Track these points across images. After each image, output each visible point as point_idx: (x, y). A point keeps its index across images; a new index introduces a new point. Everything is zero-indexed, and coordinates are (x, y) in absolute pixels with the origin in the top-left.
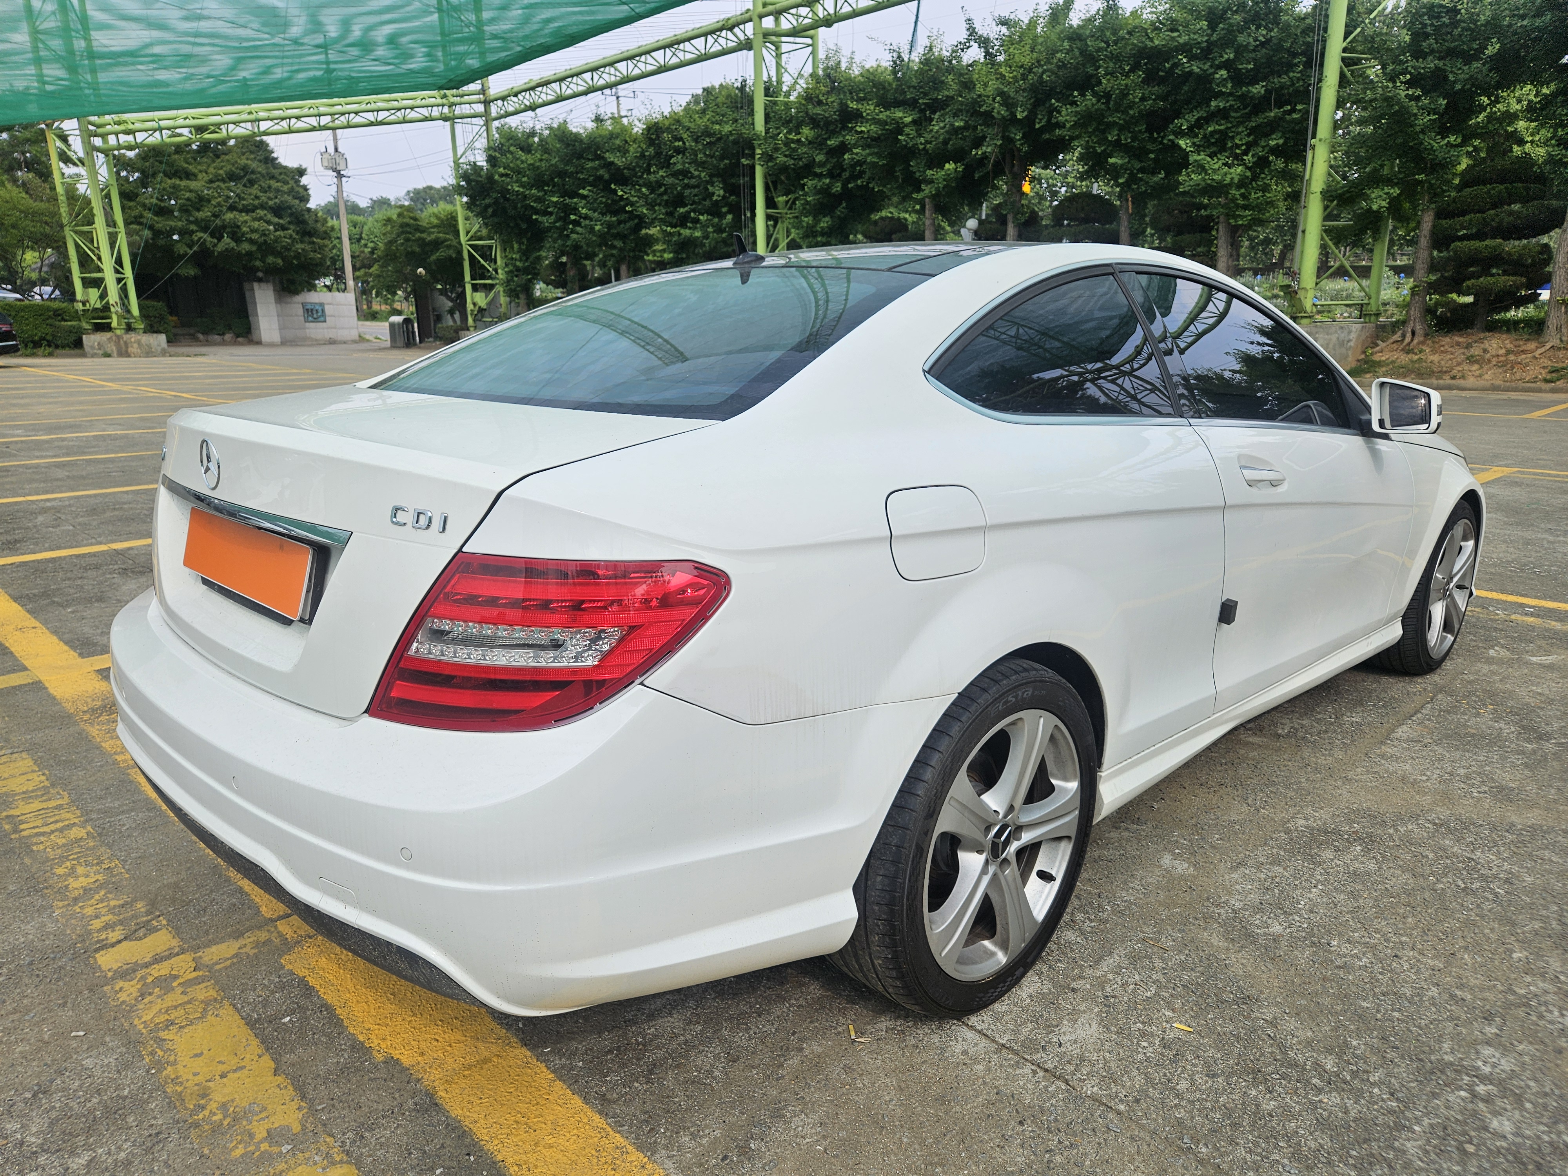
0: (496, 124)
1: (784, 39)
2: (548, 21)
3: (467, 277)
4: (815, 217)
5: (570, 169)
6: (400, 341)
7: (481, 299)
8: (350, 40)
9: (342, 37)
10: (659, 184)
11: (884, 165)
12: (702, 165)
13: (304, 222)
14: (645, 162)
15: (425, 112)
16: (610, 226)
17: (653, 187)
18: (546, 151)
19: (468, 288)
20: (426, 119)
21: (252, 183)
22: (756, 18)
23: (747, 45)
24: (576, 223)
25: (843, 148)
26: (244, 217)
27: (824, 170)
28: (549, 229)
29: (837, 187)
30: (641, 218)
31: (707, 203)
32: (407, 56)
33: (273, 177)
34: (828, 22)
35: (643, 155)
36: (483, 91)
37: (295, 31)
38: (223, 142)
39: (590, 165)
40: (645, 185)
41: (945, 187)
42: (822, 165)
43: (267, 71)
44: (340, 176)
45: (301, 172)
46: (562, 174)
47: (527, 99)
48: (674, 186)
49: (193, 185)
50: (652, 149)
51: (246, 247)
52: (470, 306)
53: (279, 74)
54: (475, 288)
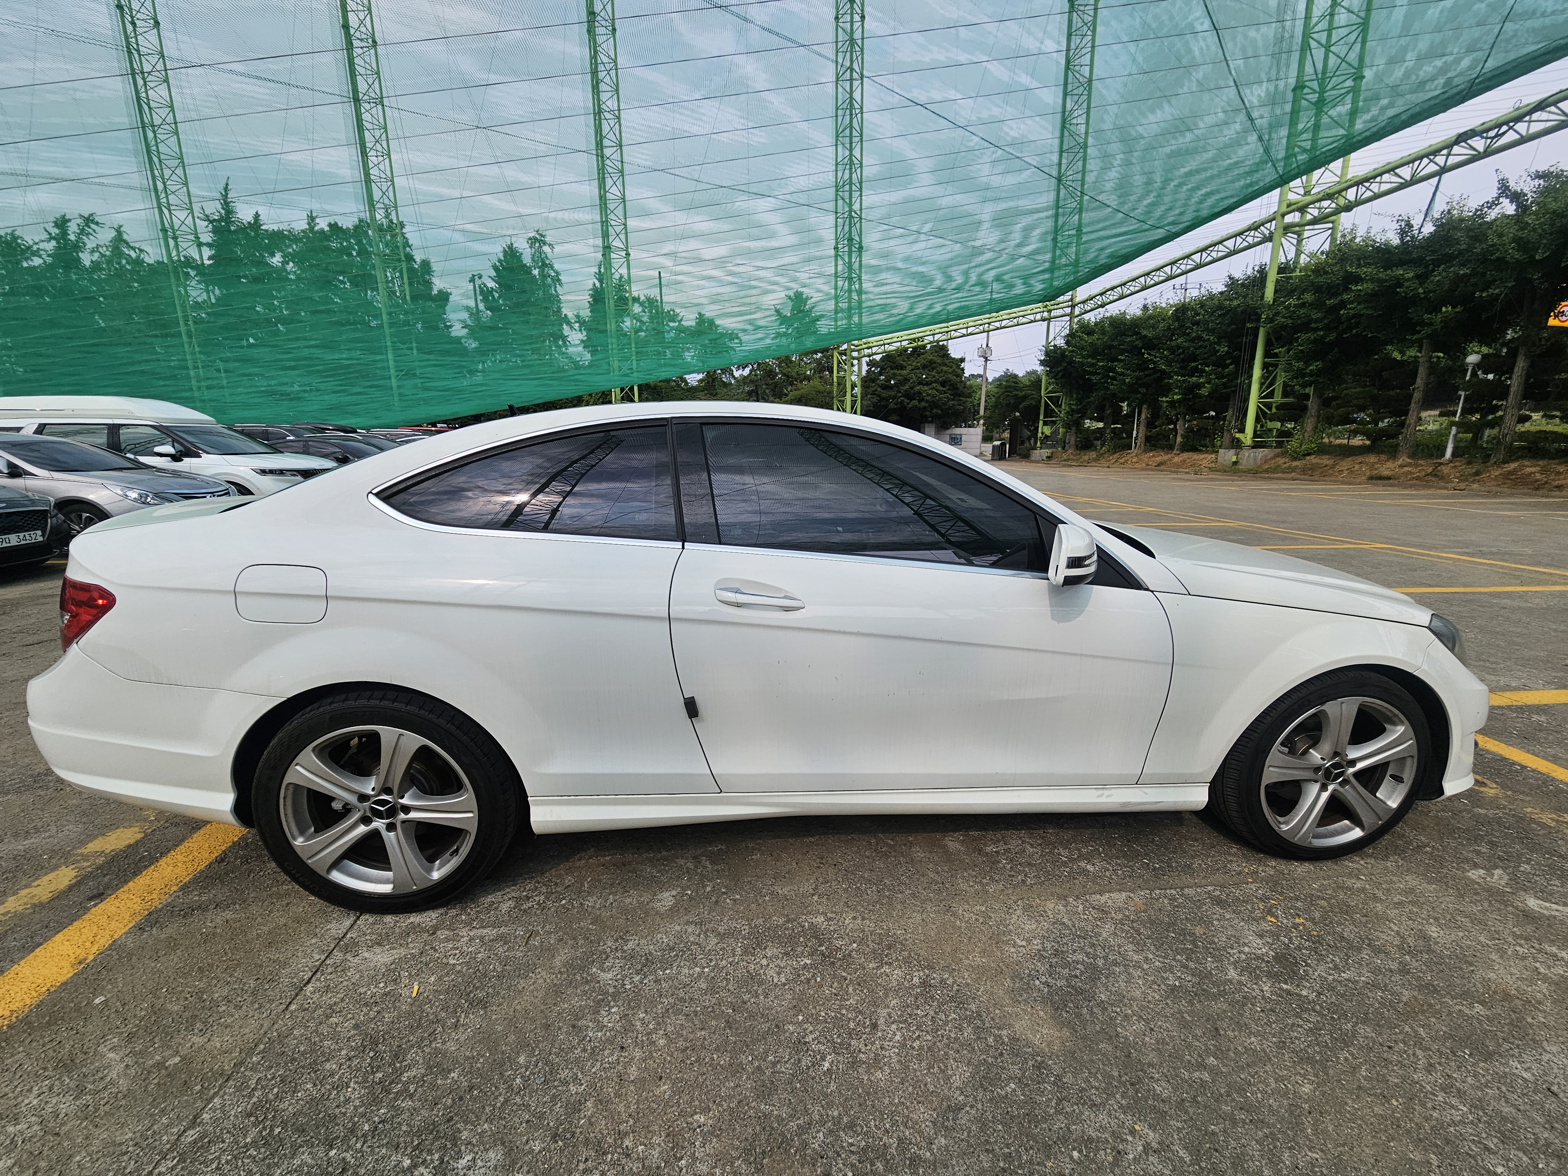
0: (1076, 320)
1: (1307, 228)
2: (1102, 249)
3: (1041, 417)
4: (1305, 363)
5: (1115, 343)
6: (996, 457)
7: (1047, 430)
8: (973, 283)
9: (966, 282)
10: (1178, 347)
11: (1379, 315)
12: (1212, 331)
13: (957, 389)
14: (1170, 333)
15: (1032, 317)
16: (1138, 378)
17: (1172, 350)
18: (1103, 332)
19: (1041, 423)
20: (1032, 322)
21: (933, 369)
22: (1279, 218)
23: (1269, 238)
24: (1114, 378)
25: (1343, 304)
26: (926, 388)
27: (1320, 325)
28: (1096, 384)
29: (1332, 337)
30: (1163, 372)
31: (1214, 358)
32: (1011, 286)
33: (945, 365)
34: (1348, 208)
35: (1169, 328)
36: (1071, 300)
37: (938, 283)
38: (924, 346)
39: (1129, 339)
40: (1168, 349)
41: (1442, 328)
42: (1317, 321)
43: (930, 307)
44: (986, 360)
45: (962, 360)
46: (1110, 347)
47: (1099, 300)
48: (1188, 348)
49: (904, 372)
50: (1176, 324)
51: (923, 404)
52: (1040, 435)
53: (938, 308)
54: (1045, 423)
